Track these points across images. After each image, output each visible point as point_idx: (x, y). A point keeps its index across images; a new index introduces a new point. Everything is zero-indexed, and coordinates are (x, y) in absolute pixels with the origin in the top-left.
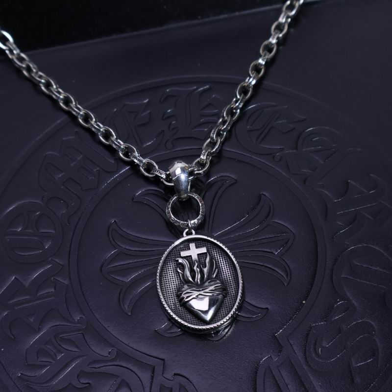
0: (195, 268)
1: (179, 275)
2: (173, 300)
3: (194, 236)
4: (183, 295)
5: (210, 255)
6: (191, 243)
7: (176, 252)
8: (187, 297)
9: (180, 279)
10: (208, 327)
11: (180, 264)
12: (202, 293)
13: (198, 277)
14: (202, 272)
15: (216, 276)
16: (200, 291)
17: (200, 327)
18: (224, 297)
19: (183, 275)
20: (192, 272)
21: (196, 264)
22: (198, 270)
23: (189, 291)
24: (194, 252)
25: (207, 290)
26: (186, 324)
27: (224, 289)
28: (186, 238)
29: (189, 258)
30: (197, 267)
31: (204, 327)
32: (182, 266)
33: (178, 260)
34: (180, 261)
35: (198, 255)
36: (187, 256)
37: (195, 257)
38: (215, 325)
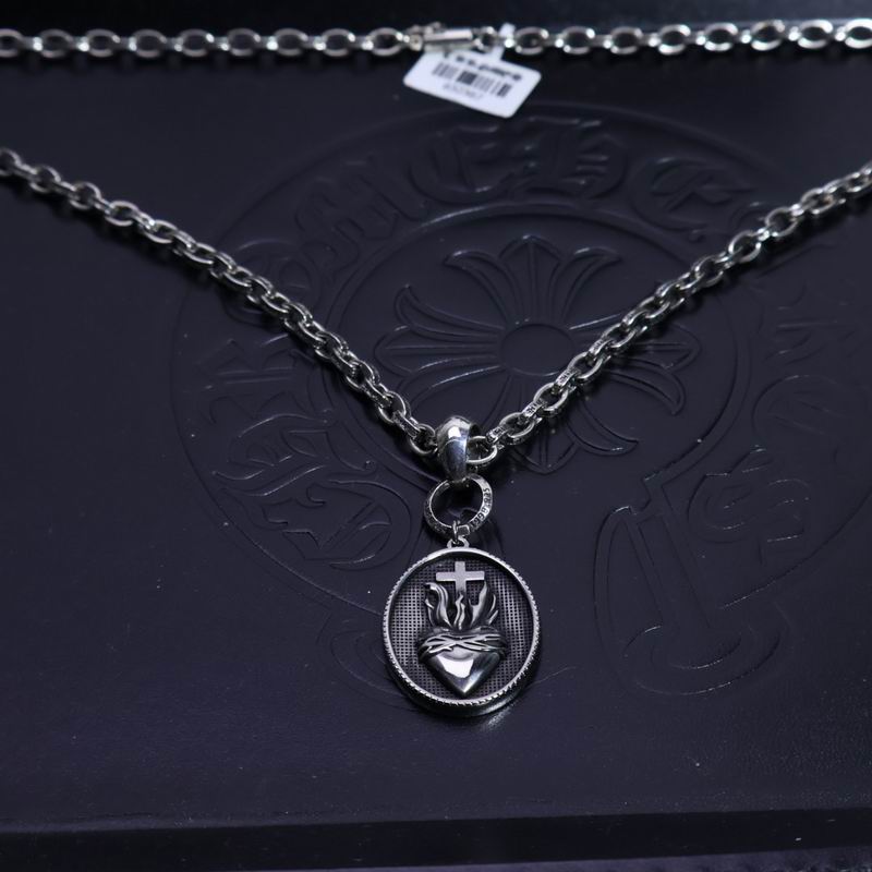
0: (458, 603)
1: (427, 612)
2: (407, 650)
3: (466, 549)
4: (426, 644)
5: (488, 586)
6: (459, 560)
7: (428, 571)
8: (434, 647)
9: (428, 618)
10: (462, 702)
11: (433, 593)
12: (461, 643)
13: (461, 618)
14: (469, 612)
15: (494, 622)
16: (458, 639)
17: (448, 701)
18: (503, 658)
19: (434, 612)
20: (452, 609)
21: (462, 597)
22: (463, 607)
23: (439, 637)
24: (461, 576)
25: (472, 641)
26: (423, 692)
27: (504, 645)
28: (450, 550)
29: (449, 585)
30: (462, 601)
31: (455, 702)
32: (435, 597)
33: (429, 586)
34: (434, 587)
35: (467, 582)
36: (447, 582)
37: (461, 585)
38: (476, 701)
